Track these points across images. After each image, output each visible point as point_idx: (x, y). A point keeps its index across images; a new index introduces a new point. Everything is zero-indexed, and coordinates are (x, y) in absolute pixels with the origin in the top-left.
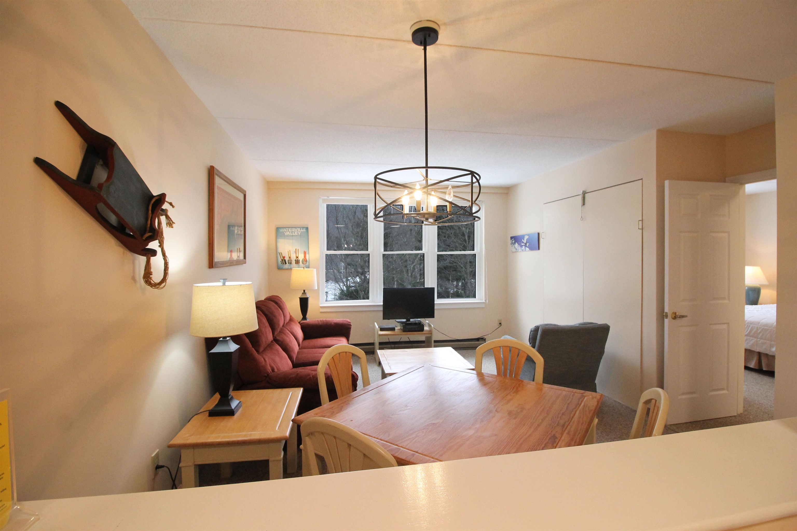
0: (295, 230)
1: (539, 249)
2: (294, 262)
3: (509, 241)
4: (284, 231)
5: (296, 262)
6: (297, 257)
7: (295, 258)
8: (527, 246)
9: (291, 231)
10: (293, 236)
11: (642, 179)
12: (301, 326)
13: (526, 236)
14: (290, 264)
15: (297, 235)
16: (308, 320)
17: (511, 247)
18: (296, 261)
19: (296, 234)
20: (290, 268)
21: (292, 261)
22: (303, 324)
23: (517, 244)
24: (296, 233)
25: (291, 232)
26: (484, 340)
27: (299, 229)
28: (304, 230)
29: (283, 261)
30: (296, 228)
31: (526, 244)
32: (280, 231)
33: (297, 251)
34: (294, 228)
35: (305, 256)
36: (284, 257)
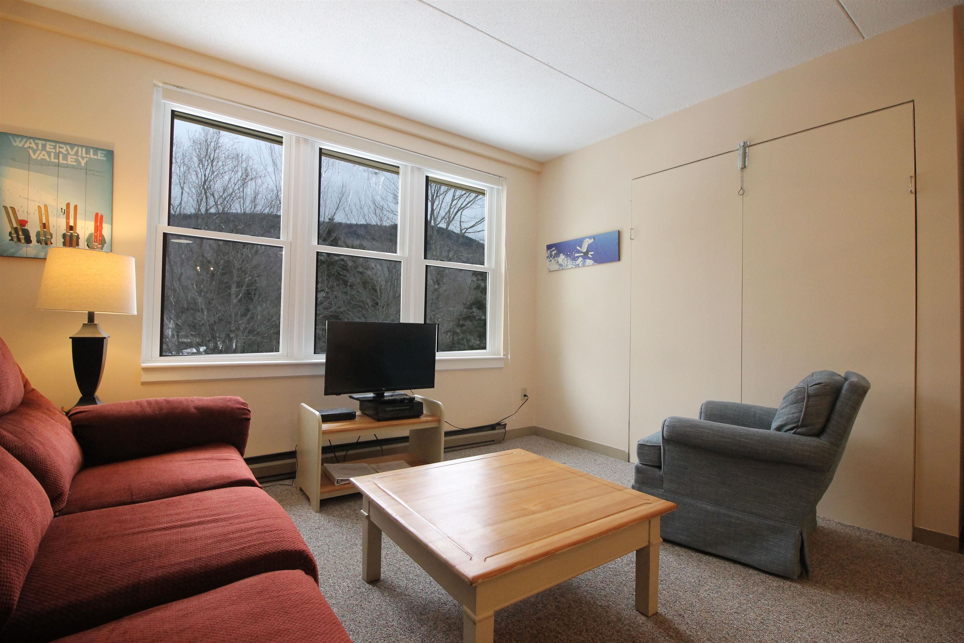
0: (67, 150)
1: (619, 260)
2: (58, 240)
3: (545, 253)
4: (29, 147)
5: (68, 242)
6: (71, 228)
7: (63, 229)
8: (589, 257)
9: (54, 151)
10: (58, 165)
11: (913, 101)
12: (72, 423)
13: (588, 240)
14: (44, 244)
15: (74, 165)
16: (99, 405)
17: (548, 263)
18: (68, 238)
19: (71, 161)
20: (42, 255)
21: (52, 237)
22: (80, 415)
23: (562, 257)
24: (69, 159)
25: (52, 154)
26: (503, 427)
27: (84, 149)
28: (100, 156)
29: (20, 233)
30: (72, 145)
31: (586, 254)
32: (15, 144)
33: (68, 212)
34: (64, 143)
35: (99, 228)
36: (23, 223)
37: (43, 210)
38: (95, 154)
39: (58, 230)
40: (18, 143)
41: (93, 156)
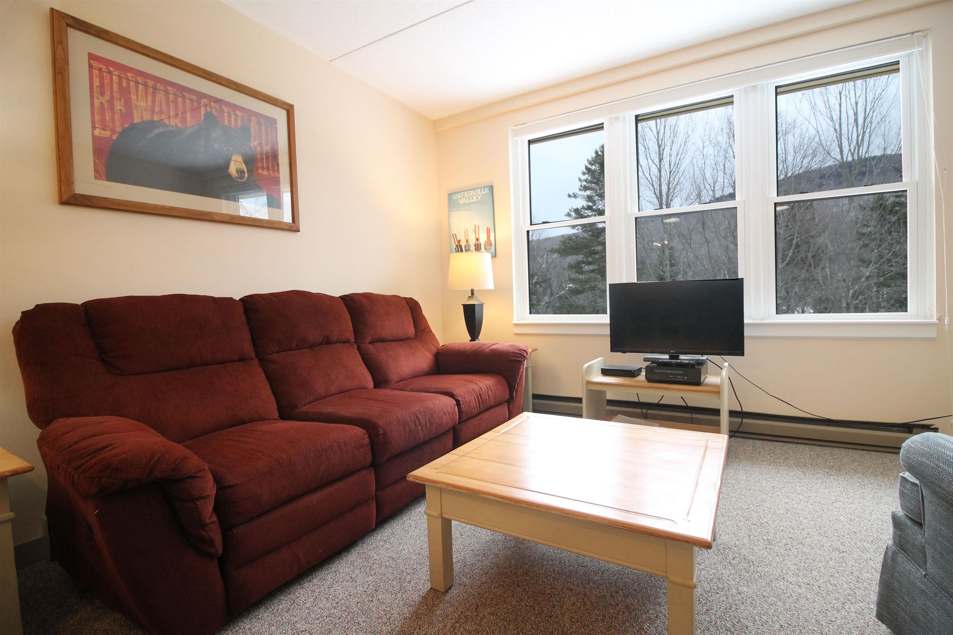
0: (473, 192)
2: (473, 248)
4: (459, 198)
6: (477, 240)
7: (474, 241)
9: (467, 196)
12: (436, 351)
14: (468, 251)
15: (476, 201)
18: (477, 246)
21: (470, 247)
24: (474, 199)
27: (479, 190)
28: (487, 191)
29: (459, 247)
30: (474, 189)
32: (453, 198)
33: (476, 230)
34: (471, 190)
35: (488, 237)
36: (459, 241)
37: (466, 232)
38: (484, 191)
39: (472, 242)
40: (455, 197)
41: (483, 193)
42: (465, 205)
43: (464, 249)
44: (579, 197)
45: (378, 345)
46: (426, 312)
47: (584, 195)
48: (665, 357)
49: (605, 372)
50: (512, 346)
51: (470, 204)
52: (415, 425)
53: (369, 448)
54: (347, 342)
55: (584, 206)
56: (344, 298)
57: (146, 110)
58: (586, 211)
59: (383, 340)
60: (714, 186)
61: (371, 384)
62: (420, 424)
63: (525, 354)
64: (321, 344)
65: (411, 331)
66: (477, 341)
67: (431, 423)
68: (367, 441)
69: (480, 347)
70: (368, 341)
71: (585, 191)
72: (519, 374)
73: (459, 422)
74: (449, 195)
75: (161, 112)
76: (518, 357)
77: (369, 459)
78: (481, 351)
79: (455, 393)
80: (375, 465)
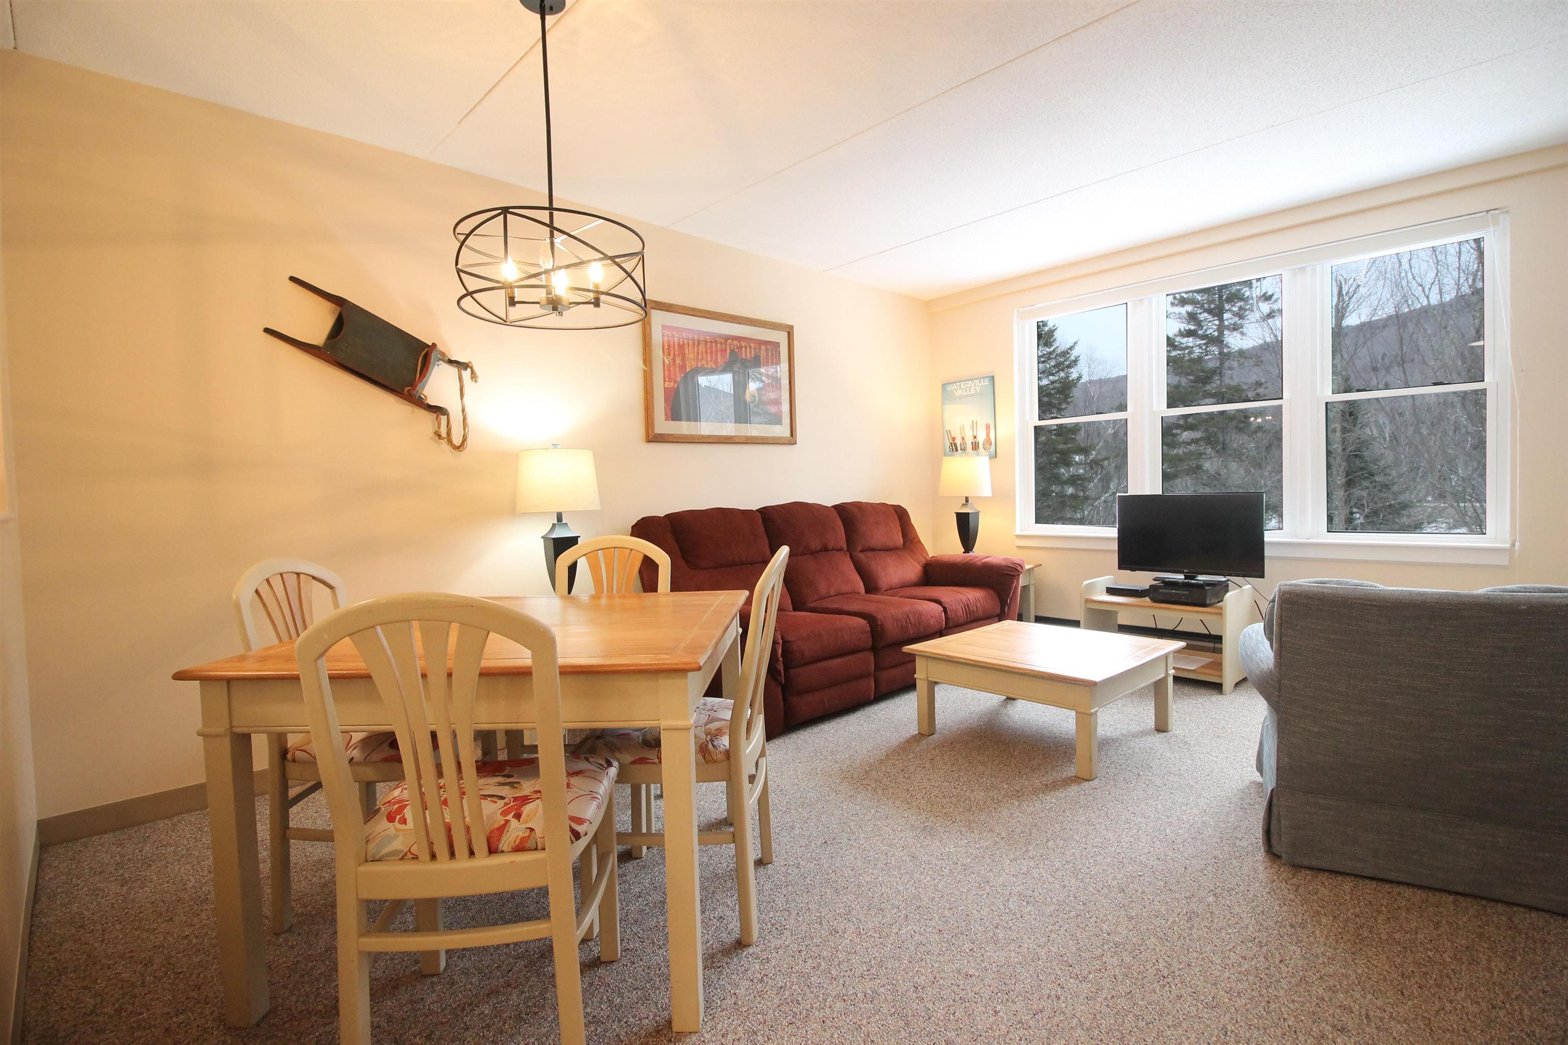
0: (972, 383)
2: (969, 447)
4: (954, 389)
5: (974, 447)
6: (975, 437)
7: (971, 439)
9: (964, 387)
12: (925, 562)
14: (962, 450)
15: (974, 394)
18: (974, 444)
19: (973, 392)
21: (967, 445)
24: (972, 390)
25: (964, 390)
27: (978, 380)
28: (987, 382)
29: (953, 445)
30: (972, 380)
33: (974, 425)
34: (969, 380)
35: (988, 434)
36: (954, 439)
37: (962, 429)
38: (984, 382)
39: (969, 440)
40: (949, 388)
41: (982, 384)
42: (961, 397)
43: (959, 448)
44: (1172, 316)
45: (870, 554)
46: (914, 520)
47: (1180, 313)
48: (1180, 577)
49: (1111, 591)
50: (1006, 559)
51: (967, 396)
52: (906, 622)
53: (870, 634)
54: (841, 550)
55: (1182, 330)
56: (837, 508)
57: (694, 360)
58: (1185, 340)
59: (872, 550)
60: (1430, 289)
61: (863, 590)
62: (910, 623)
63: (1019, 568)
64: (821, 551)
65: (900, 541)
66: (971, 553)
67: (919, 623)
68: (869, 629)
69: (971, 560)
70: (859, 550)
71: (1183, 306)
72: (1011, 588)
73: (946, 628)
74: (943, 385)
75: (702, 359)
76: (1012, 571)
77: (870, 644)
78: (974, 564)
79: (942, 600)
80: (874, 649)
